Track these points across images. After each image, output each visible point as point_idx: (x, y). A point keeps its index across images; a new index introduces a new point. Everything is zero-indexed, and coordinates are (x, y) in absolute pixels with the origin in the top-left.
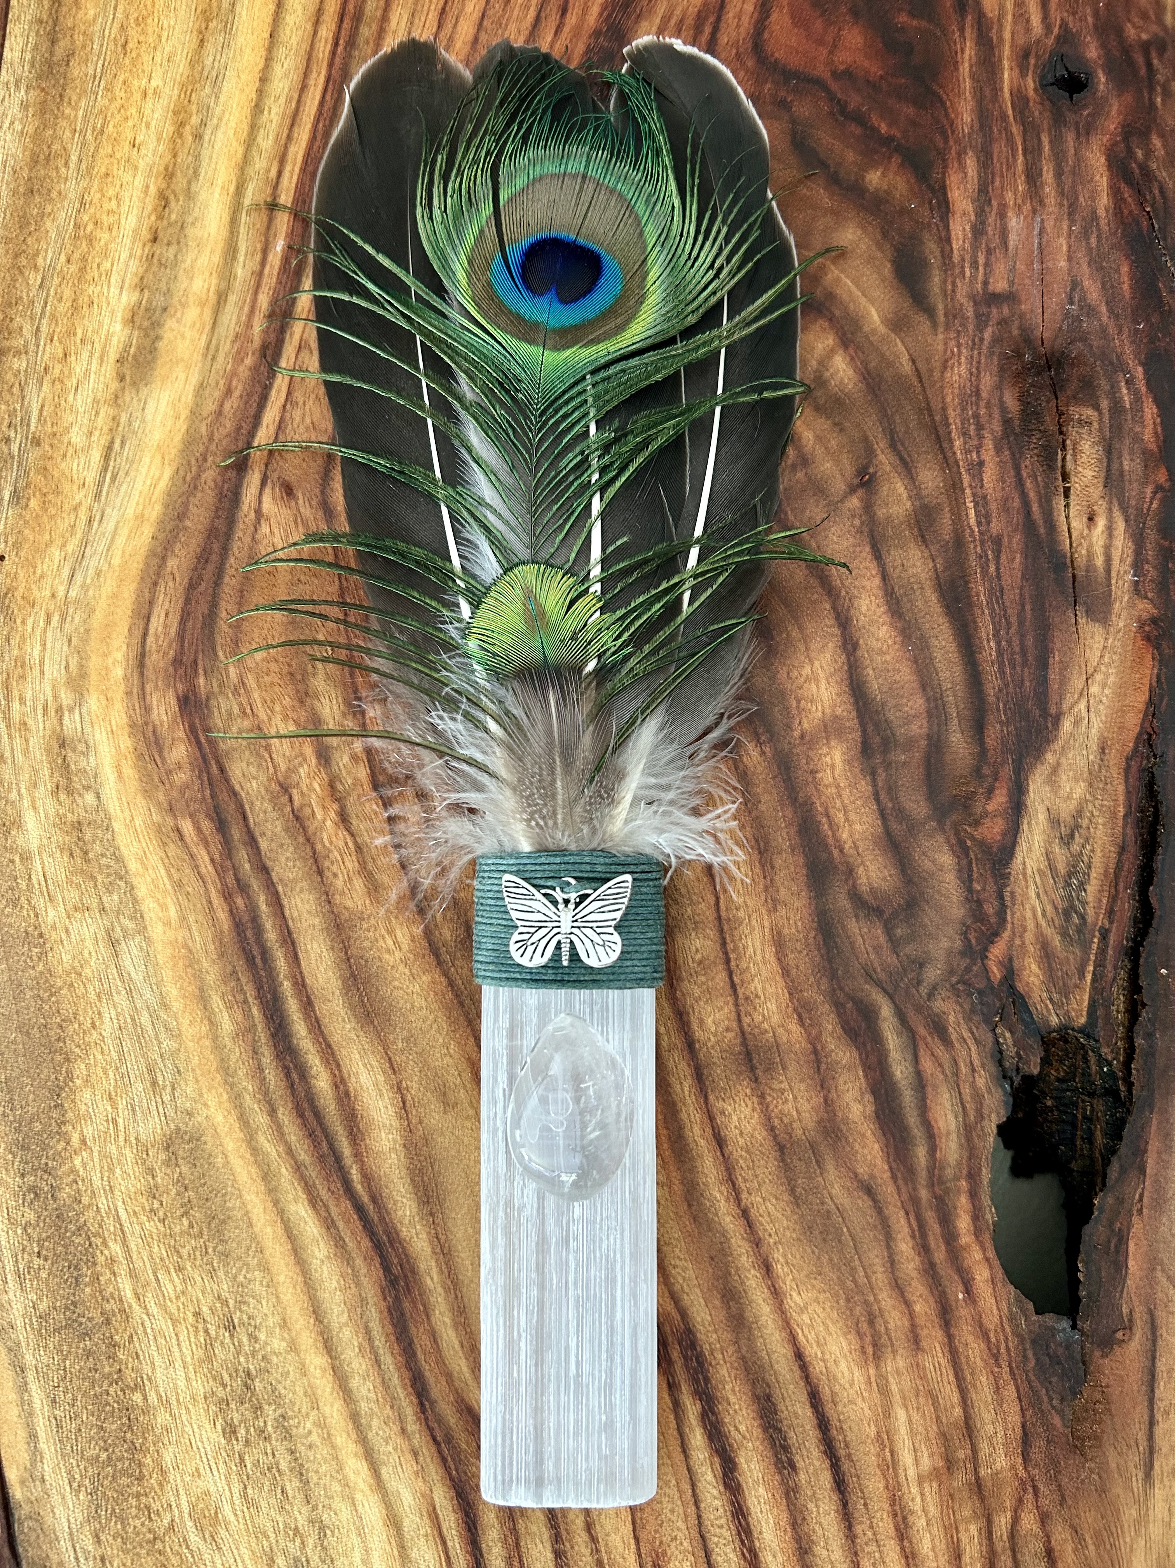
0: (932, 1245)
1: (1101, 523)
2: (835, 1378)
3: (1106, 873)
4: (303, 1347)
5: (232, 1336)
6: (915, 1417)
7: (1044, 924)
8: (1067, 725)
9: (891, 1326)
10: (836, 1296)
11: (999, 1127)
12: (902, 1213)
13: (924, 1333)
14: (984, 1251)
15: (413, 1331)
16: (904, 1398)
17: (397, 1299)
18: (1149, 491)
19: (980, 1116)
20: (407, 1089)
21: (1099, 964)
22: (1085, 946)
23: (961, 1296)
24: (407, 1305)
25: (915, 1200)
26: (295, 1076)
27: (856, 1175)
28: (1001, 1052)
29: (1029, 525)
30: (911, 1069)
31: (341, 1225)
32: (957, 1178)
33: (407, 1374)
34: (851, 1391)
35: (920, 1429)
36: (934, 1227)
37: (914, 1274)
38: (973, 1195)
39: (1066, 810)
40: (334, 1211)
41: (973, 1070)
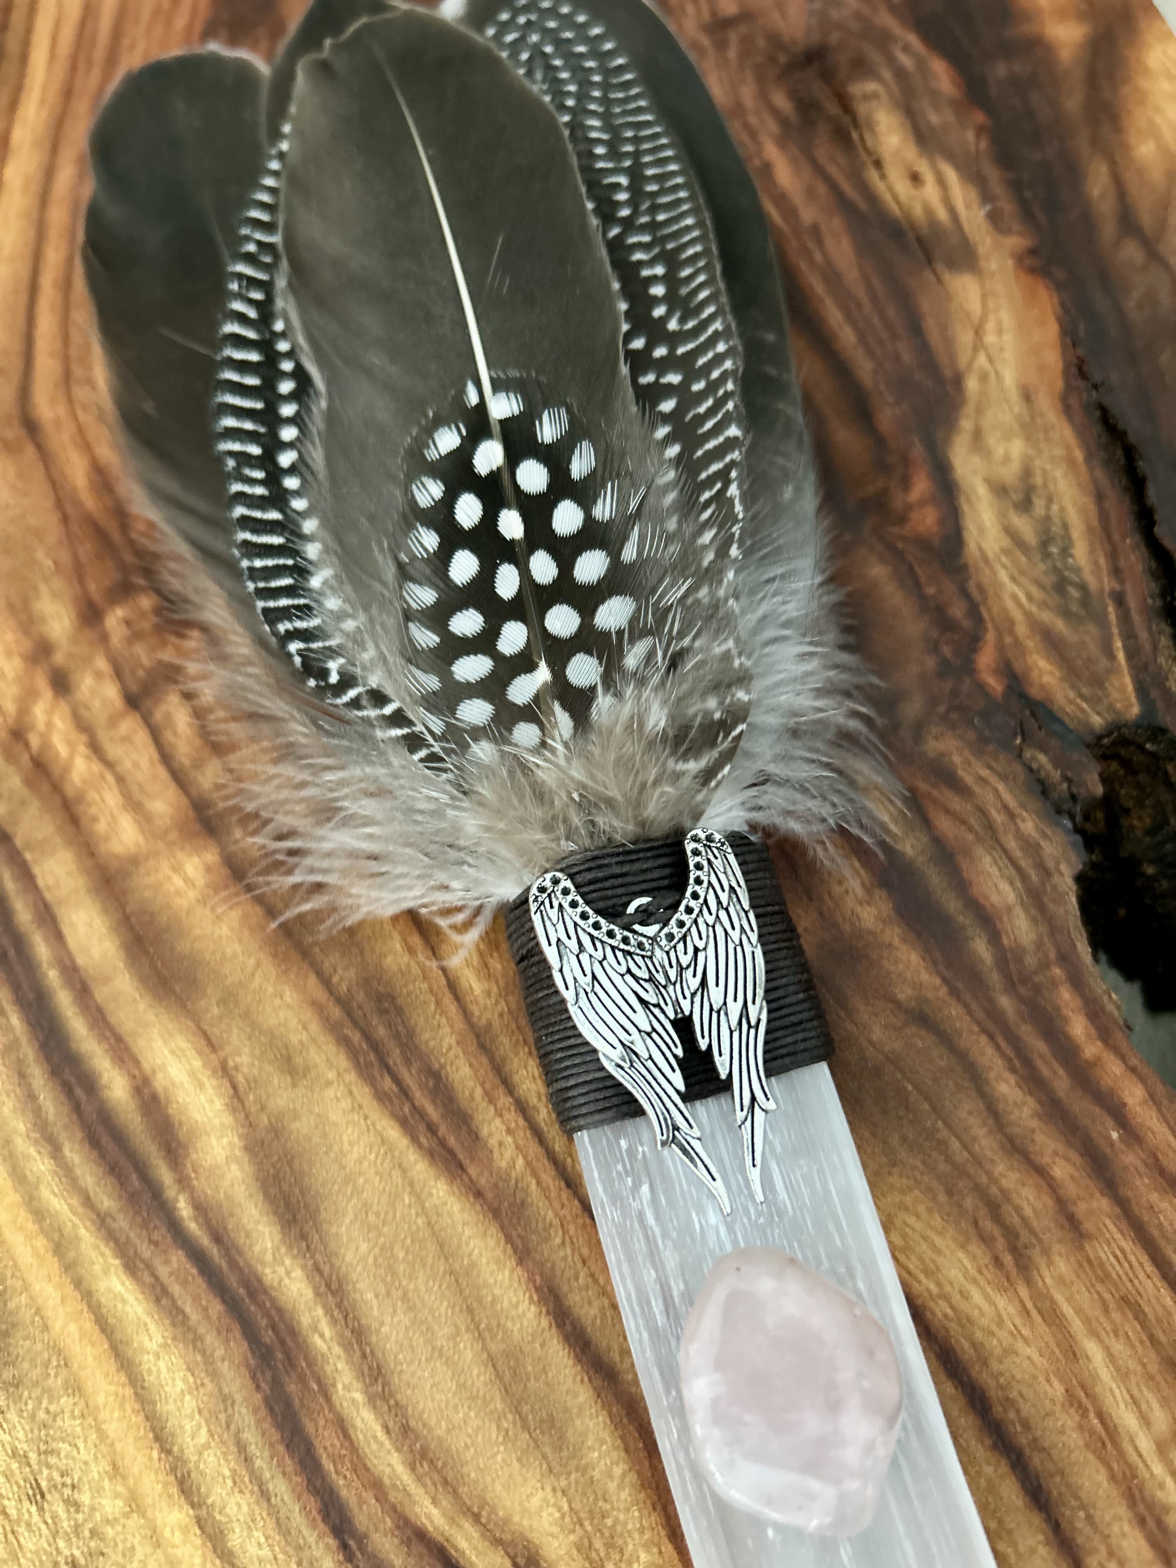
0: (1045, 1072)
1: (929, 177)
2: (970, 1320)
3: (1090, 530)
4: (149, 1501)
5: (41, 1509)
6: (1118, 1347)
7: (1034, 609)
8: (972, 384)
9: (1028, 1211)
10: (929, 1190)
11: (1079, 879)
12: (984, 1040)
13: (1081, 1209)
14: (1123, 1058)
15: (309, 1427)
16: (1087, 1321)
17: (277, 1384)
18: (970, 135)
19: (1045, 872)
20: (236, 1068)
21: (1129, 636)
22: (1101, 620)
23: (1115, 1135)
24: (292, 1388)
25: (995, 1015)
26: (79, 1092)
27: (898, 1004)
28: (1041, 782)
29: (844, 205)
30: (925, 839)
31: (176, 1289)
32: (1045, 966)
33: (313, 1503)
34: (1002, 1334)
35: (1133, 1365)
36: (1038, 1045)
37: (1034, 1123)
38: (1077, 982)
39: (1010, 473)
40: (163, 1271)
41: (1012, 816)
